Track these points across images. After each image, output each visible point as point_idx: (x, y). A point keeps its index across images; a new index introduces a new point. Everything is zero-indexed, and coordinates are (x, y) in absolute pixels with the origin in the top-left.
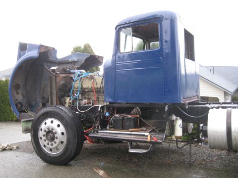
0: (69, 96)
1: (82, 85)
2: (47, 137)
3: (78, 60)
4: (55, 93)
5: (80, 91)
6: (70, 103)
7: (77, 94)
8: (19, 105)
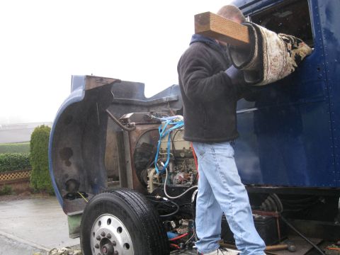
0: (153, 166)
1: (173, 145)
2: (102, 251)
3: (177, 97)
4: (130, 162)
5: (171, 156)
6: (156, 179)
7: (164, 163)
8: (72, 185)
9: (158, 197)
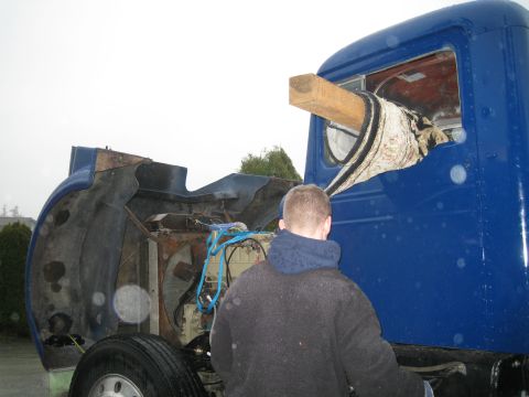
1: (228, 270)
3: (238, 194)
4: (157, 291)
5: (223, 286)
7: (212, 297)
8: (60, 323)
9: (199, 351)
